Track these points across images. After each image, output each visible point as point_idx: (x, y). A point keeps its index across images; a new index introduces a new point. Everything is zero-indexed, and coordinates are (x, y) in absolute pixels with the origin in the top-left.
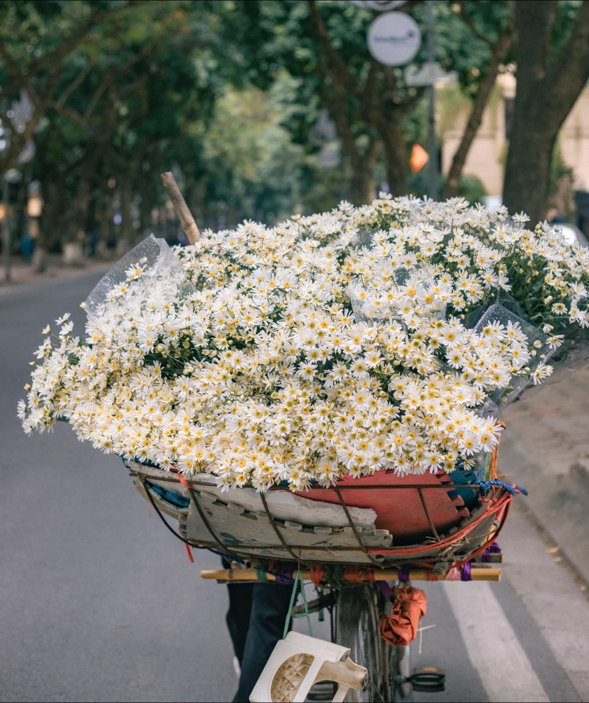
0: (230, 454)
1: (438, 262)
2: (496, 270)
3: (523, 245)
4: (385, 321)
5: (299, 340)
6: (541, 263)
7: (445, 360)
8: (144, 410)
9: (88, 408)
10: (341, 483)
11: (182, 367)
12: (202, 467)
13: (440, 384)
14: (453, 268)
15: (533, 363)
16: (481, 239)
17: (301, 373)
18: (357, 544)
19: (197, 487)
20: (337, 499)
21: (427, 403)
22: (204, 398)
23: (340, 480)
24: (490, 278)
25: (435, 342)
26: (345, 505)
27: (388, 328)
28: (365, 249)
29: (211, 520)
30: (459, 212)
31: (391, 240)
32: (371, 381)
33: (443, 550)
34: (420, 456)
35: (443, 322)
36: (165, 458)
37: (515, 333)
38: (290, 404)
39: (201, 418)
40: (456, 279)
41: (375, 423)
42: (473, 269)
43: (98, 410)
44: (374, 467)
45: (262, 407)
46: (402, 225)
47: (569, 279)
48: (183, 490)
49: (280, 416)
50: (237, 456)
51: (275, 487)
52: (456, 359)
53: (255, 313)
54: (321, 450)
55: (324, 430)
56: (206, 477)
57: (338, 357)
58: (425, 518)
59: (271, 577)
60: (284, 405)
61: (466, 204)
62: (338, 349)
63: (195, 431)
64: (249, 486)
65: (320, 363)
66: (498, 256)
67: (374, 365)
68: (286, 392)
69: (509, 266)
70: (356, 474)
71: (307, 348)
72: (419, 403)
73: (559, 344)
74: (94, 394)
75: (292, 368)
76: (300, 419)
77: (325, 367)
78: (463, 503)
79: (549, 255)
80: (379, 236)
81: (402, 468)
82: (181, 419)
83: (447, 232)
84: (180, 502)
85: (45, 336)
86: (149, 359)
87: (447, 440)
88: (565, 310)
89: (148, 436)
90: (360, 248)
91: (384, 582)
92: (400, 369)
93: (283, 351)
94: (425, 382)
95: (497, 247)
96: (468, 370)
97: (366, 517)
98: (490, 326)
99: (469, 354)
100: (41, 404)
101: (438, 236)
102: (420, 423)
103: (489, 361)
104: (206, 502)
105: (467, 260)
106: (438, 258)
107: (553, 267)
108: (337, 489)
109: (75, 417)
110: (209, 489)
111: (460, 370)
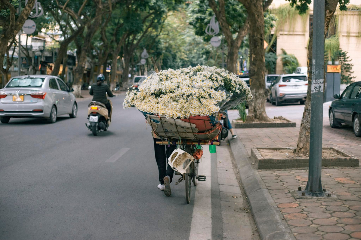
0: (169, 112)
1: (210, 79)
2: (222, 82)
3: (227, 77)
4: (200, 89)
5: (183, 91)
6: (231, 80)
7: (211, 96)
8: (152, 104)
9: (139, 103)
10: (190, 118)
11: (160, 96)
12: (163, 114)
13: (209, 100)
14: (213, 80)
15: (227, 98)
16: (219, 75)
17: (184, 97)
18: (192, 132)
19: (162, 118)
20: (189, 121)
21: (207, 103)
22: (164, 101)
23: (190, 117)
24: (220, 83)
25: (209, 93)
26: (190, 123)
27: (200, 90)
28: (195, 76)
29: (163, 126)
30: (215, 69)
31: (201, 74)
32: (197, 99)
33: (208, 134)
34: (205, 113)
35: (210, 89)
36: (156, 112)
37: (224, 93)
38: (181, 103)
39: (163, 105)
40: (213, 82)
41: (197, 106)
42: (217, 81)
43: (141, 104)
44: (197, 114)
45: (176, 103)
46: (202, 71)
47: (236, 84)
48: (158, 119)
49: (179, 105)
50: (170, 112)
51: (178, 118)
52: (213, 96)
53: (174, 86)
54: (187, 111)
55: (188, 107)
56: (164, 116)
57: (191, 94)
58: (205, 127)
59: (171, 143)
60: (180, 103)
61: (216, 68)
62: (191, 93)
63: (162, 107)
64: (173, 118)
65: (187, 95)
66: (222, 79)
67: (197, 96)
68: (181, 101)
69: (224, 81)
70: (193, 116)
71: (185, 92)
72: (206, 103)
73: (232, 95)
74: (140, 101)
75: (182, 96)
76: (183, 105)
77: (188, 96)
78: (212, 125)
79: (232, 79)
80: (198, 73)
81: (202, 115)
82: (159, 105)
83: (212, 73)
84: (157, 122)
85: (128, 90)
86: (152, 94)
87: (210, 110)
88: (235, 90)
89: (152, 108)
90: (194, 76)
91: (195, 145)
92: (202, 97)
93: (180, 93)
94: (207, 99)
95: (222, 77)
96: (215, 98)
97: (194, 126)
98: (219, 91)
99: (215, 95)
100: (128, 103)
101: (210, 74)
102: (206, 107)
103: (219, 97)
104: (163, 122)
105: (216, 79)
106: (210, 78)
107: (233, 81)
108: (189, 119)
109: (136, 105)
110: (164, 119)
111: (213, 98)
